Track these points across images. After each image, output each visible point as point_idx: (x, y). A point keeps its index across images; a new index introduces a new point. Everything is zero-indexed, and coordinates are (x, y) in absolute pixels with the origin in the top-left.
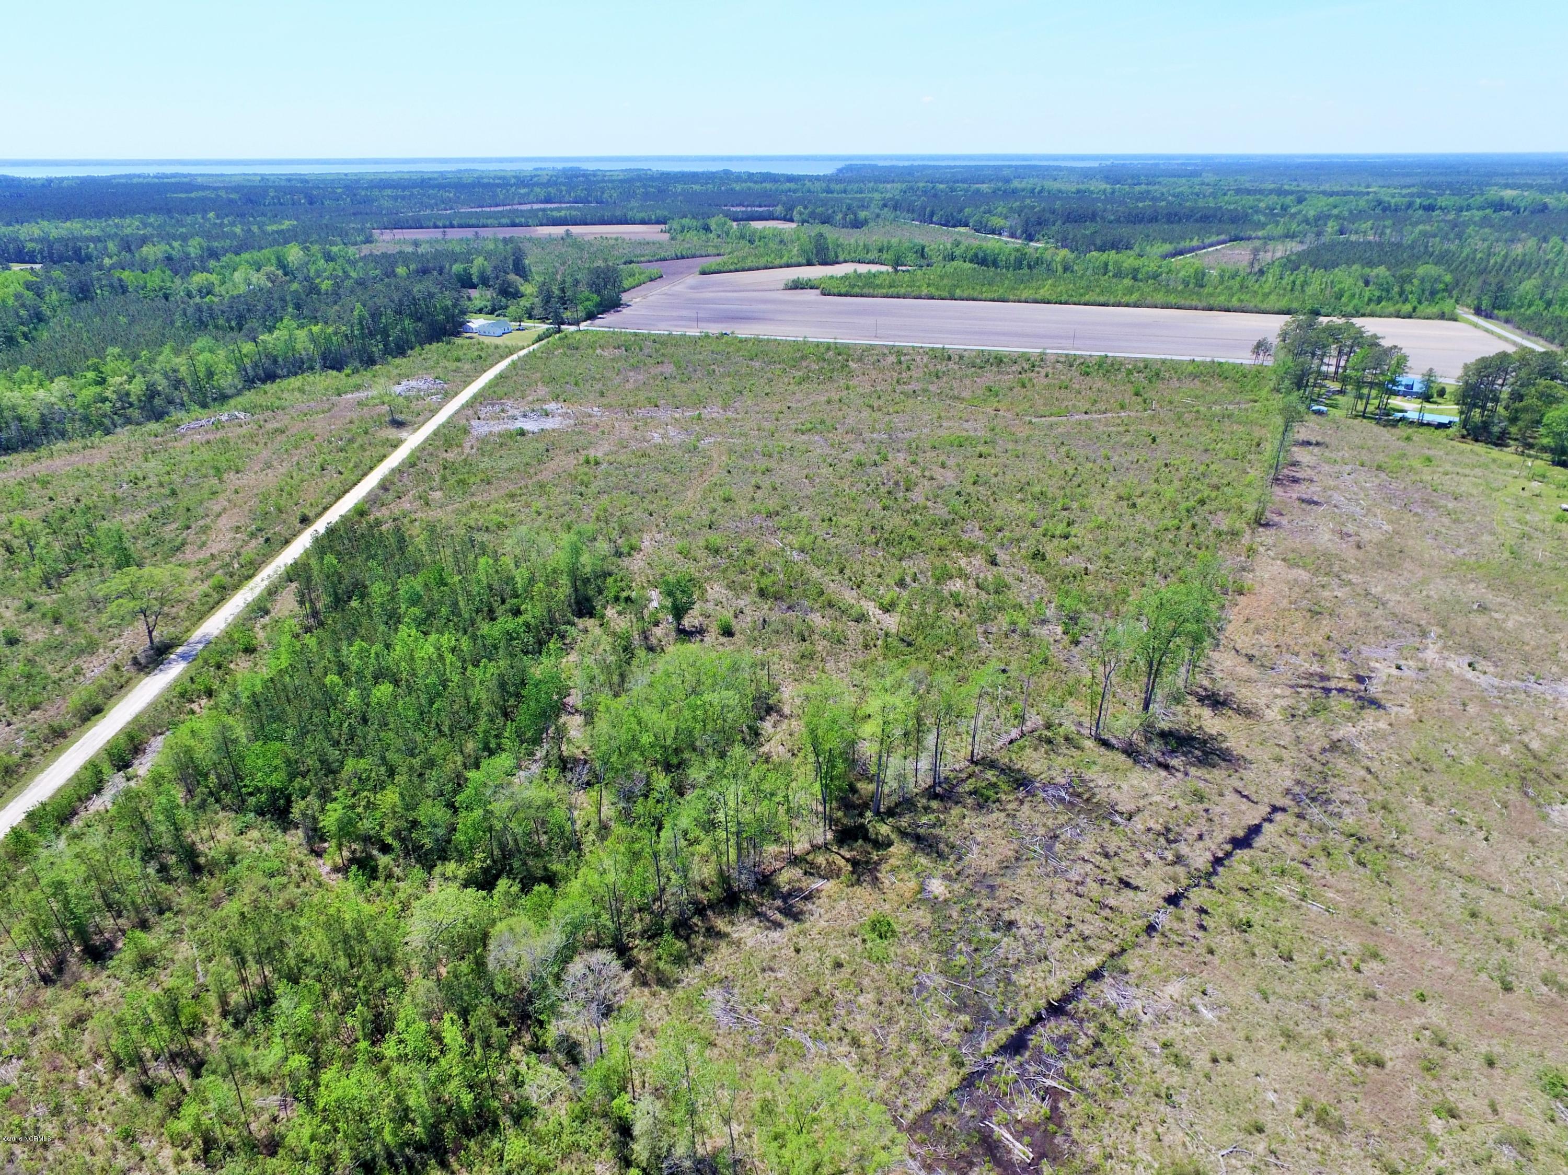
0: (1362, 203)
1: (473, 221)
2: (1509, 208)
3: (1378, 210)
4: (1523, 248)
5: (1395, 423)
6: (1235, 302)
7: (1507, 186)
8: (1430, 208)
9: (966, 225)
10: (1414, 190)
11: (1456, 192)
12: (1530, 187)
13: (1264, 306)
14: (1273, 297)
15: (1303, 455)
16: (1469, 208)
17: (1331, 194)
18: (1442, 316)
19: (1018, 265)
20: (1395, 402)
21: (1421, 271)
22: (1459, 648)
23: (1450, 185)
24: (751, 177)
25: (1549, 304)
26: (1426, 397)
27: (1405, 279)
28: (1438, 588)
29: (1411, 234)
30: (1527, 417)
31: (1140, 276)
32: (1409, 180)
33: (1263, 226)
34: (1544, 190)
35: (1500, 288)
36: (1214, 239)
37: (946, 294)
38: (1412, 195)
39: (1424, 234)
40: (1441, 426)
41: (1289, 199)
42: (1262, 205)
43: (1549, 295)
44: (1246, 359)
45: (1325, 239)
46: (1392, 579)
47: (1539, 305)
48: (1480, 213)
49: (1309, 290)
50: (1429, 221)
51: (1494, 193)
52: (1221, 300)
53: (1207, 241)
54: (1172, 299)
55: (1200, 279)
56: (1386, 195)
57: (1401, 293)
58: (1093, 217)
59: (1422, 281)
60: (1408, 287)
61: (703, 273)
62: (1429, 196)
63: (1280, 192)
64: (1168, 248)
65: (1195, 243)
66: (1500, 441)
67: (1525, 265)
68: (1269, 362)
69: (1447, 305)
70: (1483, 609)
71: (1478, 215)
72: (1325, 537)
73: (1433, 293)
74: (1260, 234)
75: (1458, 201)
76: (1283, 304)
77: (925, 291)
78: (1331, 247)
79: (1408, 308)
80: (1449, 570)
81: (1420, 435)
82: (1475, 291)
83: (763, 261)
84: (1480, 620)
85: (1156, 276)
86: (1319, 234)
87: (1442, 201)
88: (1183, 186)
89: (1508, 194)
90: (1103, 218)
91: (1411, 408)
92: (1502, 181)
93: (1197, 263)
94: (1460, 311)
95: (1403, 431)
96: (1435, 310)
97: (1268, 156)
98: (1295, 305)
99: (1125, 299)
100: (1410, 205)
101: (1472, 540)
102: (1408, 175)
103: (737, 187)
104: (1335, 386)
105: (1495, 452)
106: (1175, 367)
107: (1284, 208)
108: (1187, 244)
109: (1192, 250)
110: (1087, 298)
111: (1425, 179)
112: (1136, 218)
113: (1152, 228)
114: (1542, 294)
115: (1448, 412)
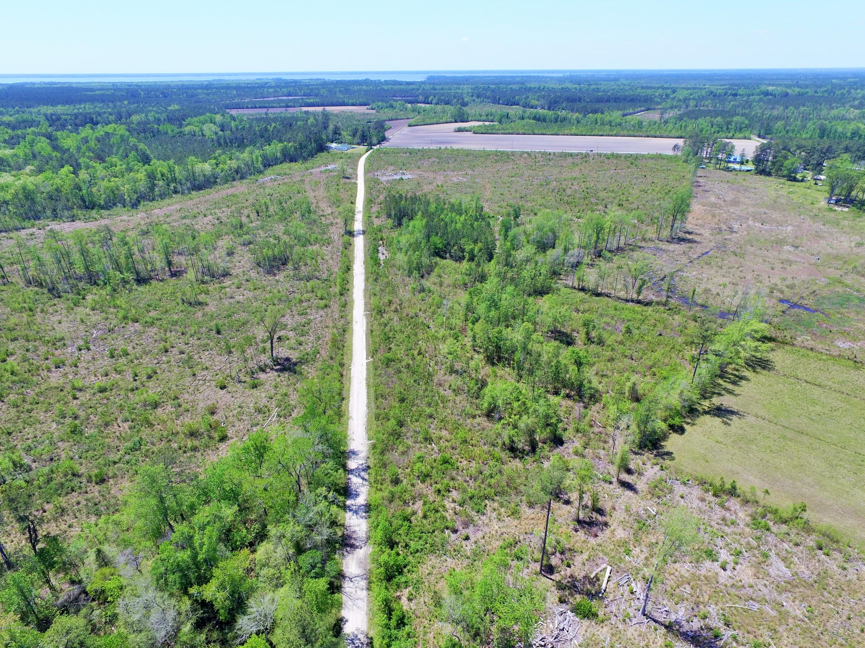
0: (703, 93)
1: (267, 105)
2: (771, 95)
3: (711, 96)
4: (778, 111)
5: (731, 171)
6: (658, 133)
7: (770, 85)
8: (735, 95)
9: (517, 105)
10: (727, 87)
11: (746, 88)
12: (781, 85)
13: (670, 135)
14: (673, 131)
15: (700, 180)
16: (753, 95)
17: (688, 89)
18: (745, 138)
19: (556, 120)
20: (730, 165)
21: (735, 119)
22: (758, 222)
23: (743, 85)
24: (386, 82)
25: (788, 132)
26: (742, 163)
27: (729, 123)
28: (751, 210)
29: (729, 106)
30: (778, 164)
31: (613, 124)
32: (723, 82)
33: (660, 104)
34: (789, 86)
35: (768, 125)
36: (639, 109)
37: (530, 132)
38: (726, 89)
39: (734, 106)
40: (748, 171)
41: (669, 91)
42: (657, 94)
43: (788, 128)
44: (671, 153)
45: (690, 109)
46: (737, 208)
47: (784, 133)
48: (758, 97)
49: (688, 129)
50: (735, 100)
51: (764, 88)
52: (652, 133)
53: (636, 110)
54: (631, 133)
55: (640, 124)
56: (713, 89)
57: (728, 129)
58: (580, 100)
59: (736, 124)
60: (730, 127)
61: (410, 126)
62: (734, 90)
63: (663, 88)
64: (620, 113)
65: (631, 111)
66: (769, 174)
67: (777, 118)
68: (679, 153)
69: (747, 134)
70: (765, 213)
71: (757, 98)
72: (713, 199)
73: (741, 129)
74: (659, 107)
75: (748, 91)
76: (679, 133)
77: (521, 131)
78: (693, 112)
79: (731, 135)
80: (754, 206)
81: (740, 174)
82: (758, 128)
83: (435, 120)
84: (765, 216)
85: (620, 124)
86: (687, 107)
87: (740, 92)
88: (613, 86)
89: (770, 88)
90: (584, 100)
91: (737, 166)
92: (767, 82)
93: (638, 118)
94: (752, 136)
95: (734, 172)
96: (742, 135)
97: (650, 71)
98: (684, 134)
99: (611, 133)
100: (726, 94)
101: (762, 198)
102: (722, 80)
103: (386, 88)
104: (707, 161)
105: (768, 178)
106: (643, 156)
107: (667, 95)
108: (628, 111)
109: (630, 114)
110: (594, 133)
111: (731, 82)
112: (600, 100)
113: (608, 104)
114: (785, 128)
115: (751, 166)
